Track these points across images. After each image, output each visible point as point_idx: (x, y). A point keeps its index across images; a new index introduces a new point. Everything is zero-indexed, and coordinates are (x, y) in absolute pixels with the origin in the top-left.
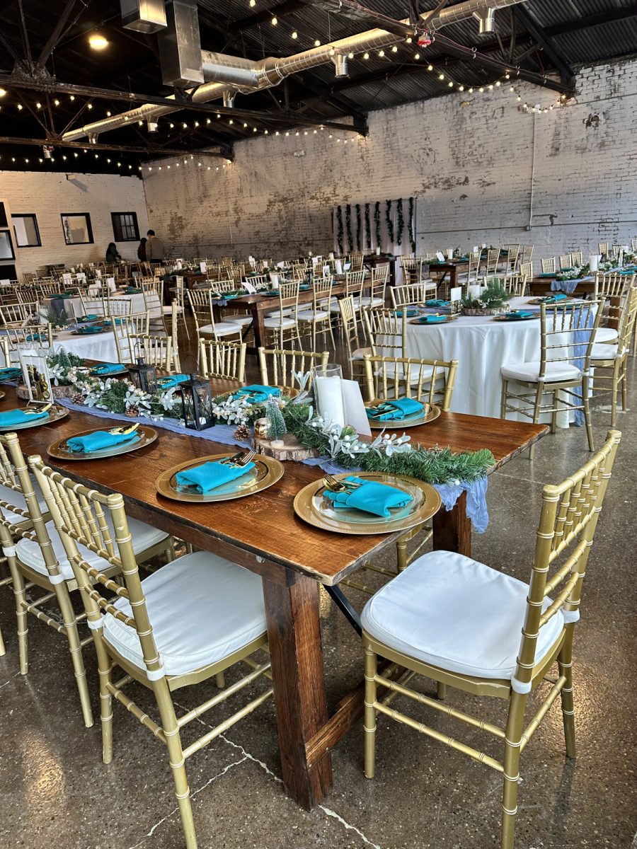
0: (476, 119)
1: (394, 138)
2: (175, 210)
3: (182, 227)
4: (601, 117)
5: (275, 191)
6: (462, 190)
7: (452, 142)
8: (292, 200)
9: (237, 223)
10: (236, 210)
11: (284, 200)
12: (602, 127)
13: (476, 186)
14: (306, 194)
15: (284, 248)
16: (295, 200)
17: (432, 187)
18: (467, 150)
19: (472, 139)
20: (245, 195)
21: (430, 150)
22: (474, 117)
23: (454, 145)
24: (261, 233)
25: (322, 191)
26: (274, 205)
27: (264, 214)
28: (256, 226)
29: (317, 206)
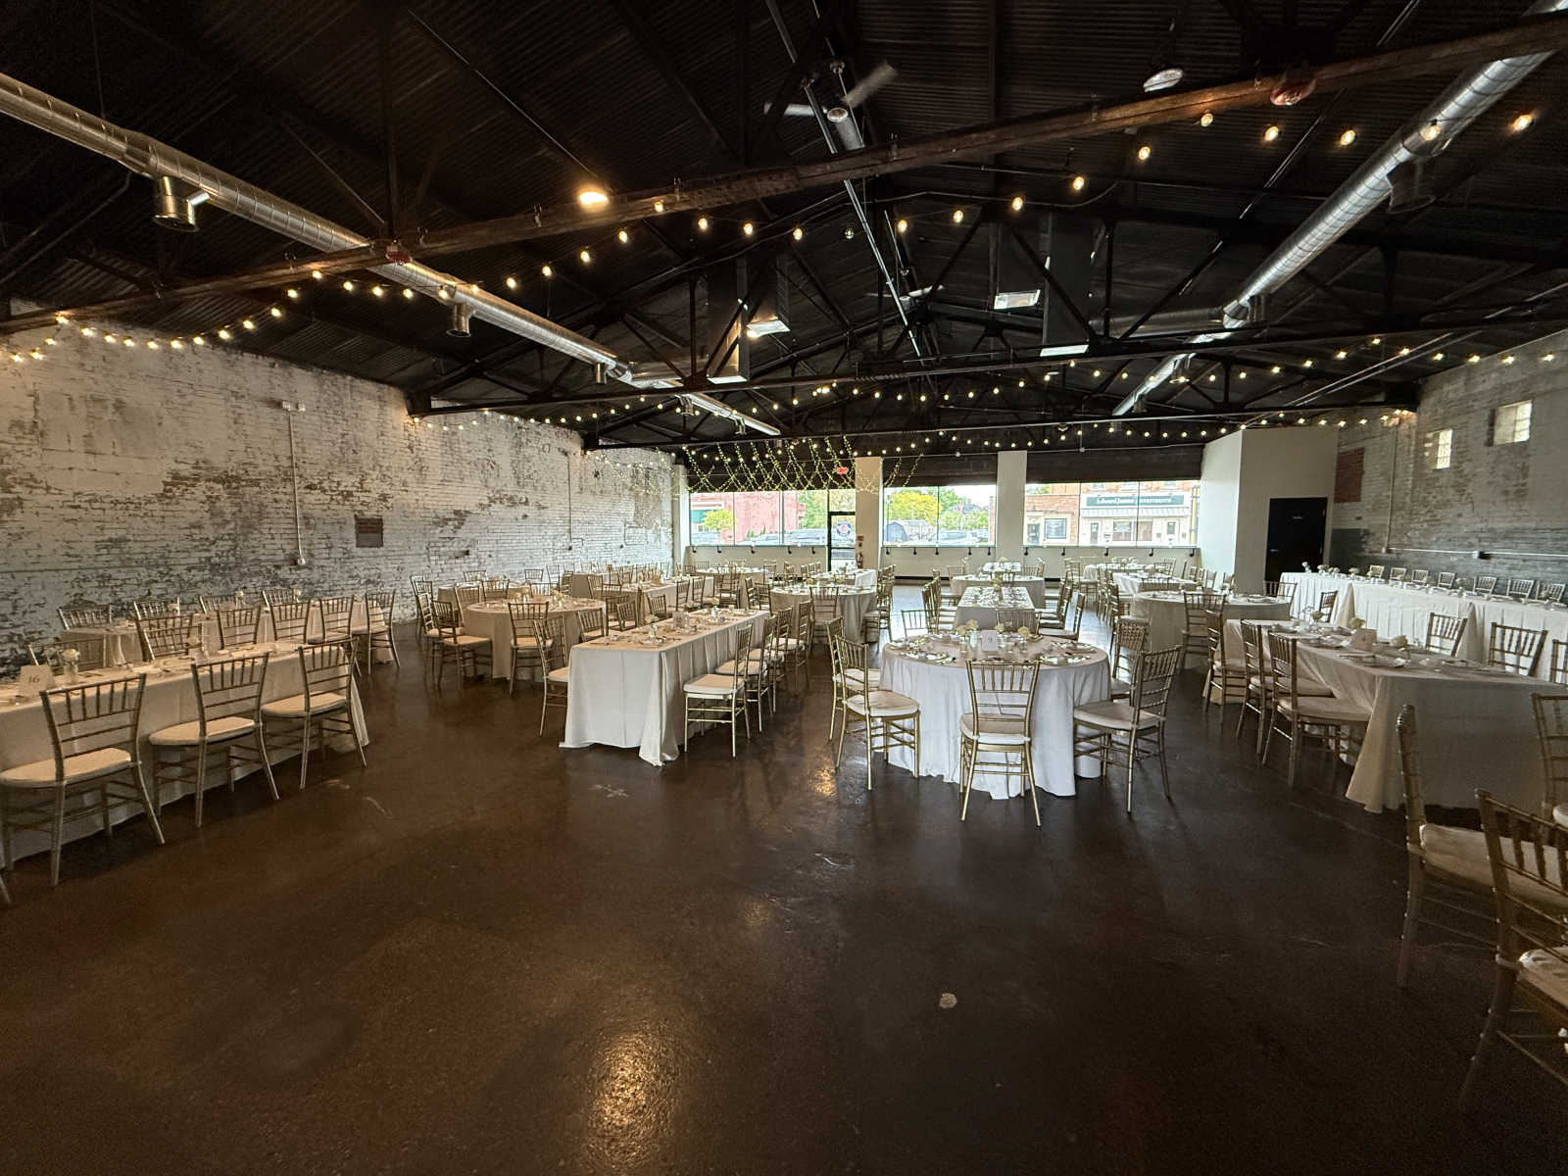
0: (531, 447)
1: (455, 437)
4: (600, 472)
6: (522, 510)
7: (513, 461)
8: (255, 483)
12: (601, 480)
13: (534, 507)
14: (296, 479)
15: (224, 575)
16: (262, 484)
17: (498, 502)
18: (526, 474)
19: (530, 464)
21: (494, 463)
22: (529, 444)
23: (514, 465)
24: (130, 544)
25: (336, 480)
26: (193, 486)
27: (149, 502)
28: (107, 525)
29: (322, 502)
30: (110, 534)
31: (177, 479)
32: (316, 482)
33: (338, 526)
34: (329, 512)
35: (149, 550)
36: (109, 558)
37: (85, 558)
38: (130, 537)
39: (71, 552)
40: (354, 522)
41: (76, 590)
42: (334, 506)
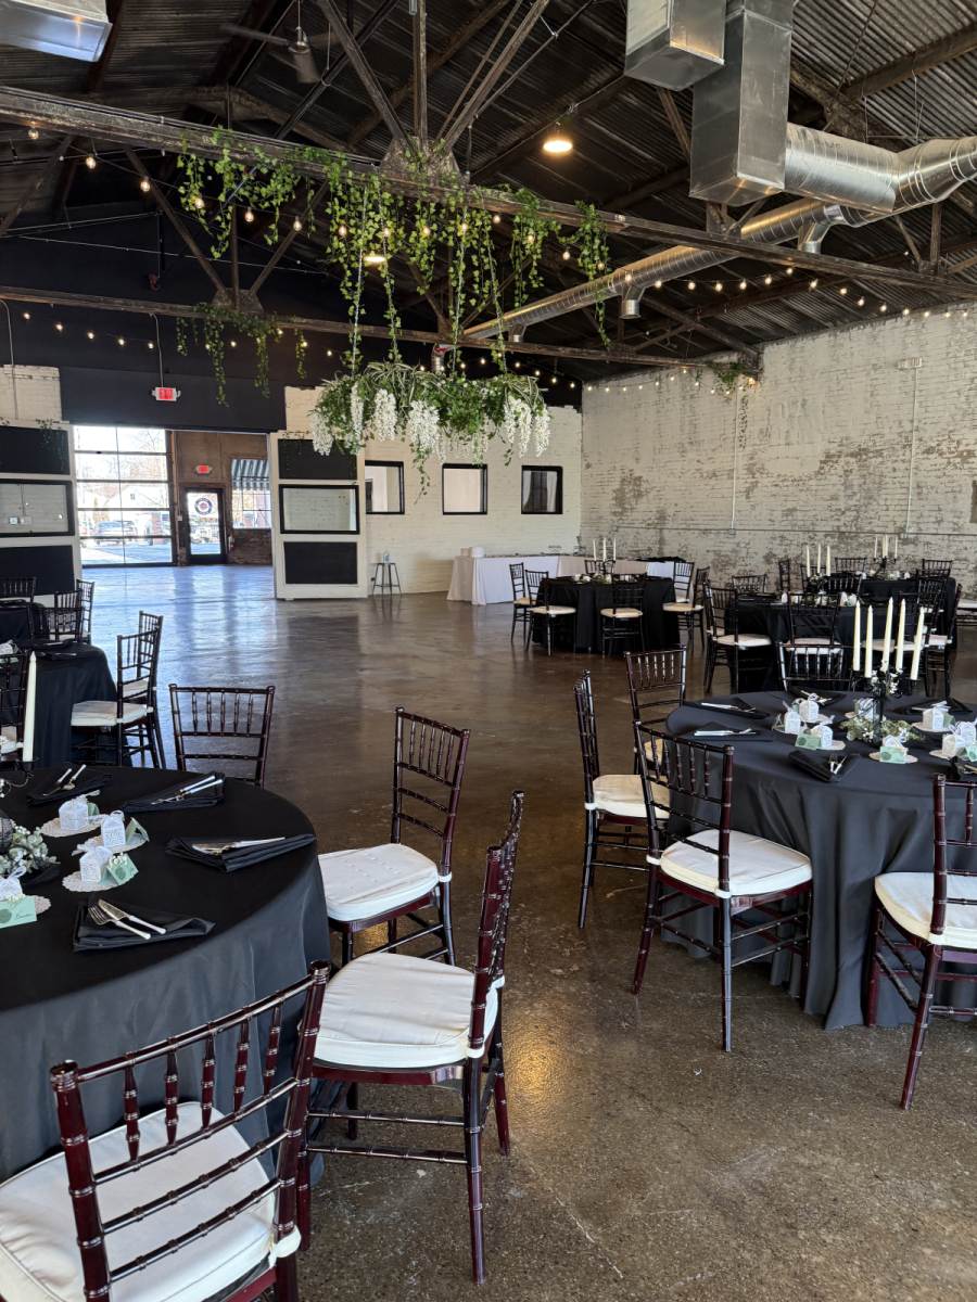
2: (630, 464)
3: (639, 495)
5: (844, 435)
8: (879, 453)
9: (748, 492)
10: (750, 470)
11: (859, 453)
14: (915, 444)
15: (847, 544)
16: (885, 453)
20: (774, 441)
24: (798, 513)
25: (956, 438)
26: (837, 462)
27: (810, 479)
28: (789, 498)
29: (938, 467)
30: (790, 505)
31: (829, 456)
32: (934, 444)
33: (951, 495)
34: (944, 479)
35: (806, 518)
36: (787, 523)
37: (776, 523)
38: (798, 508)
40: (971, 490)
42: (950, 470)
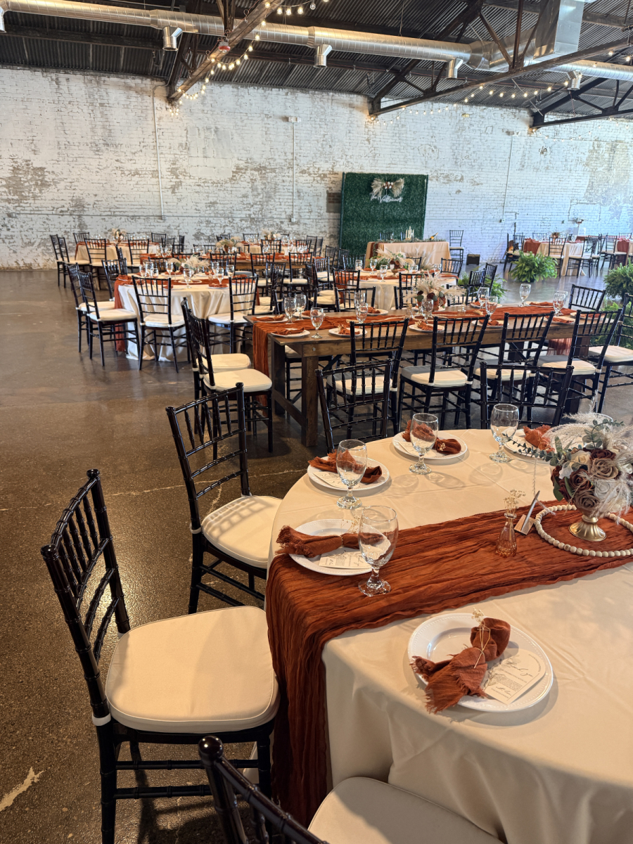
0: (473, 130)
1: (404, 129)
2: (25, 154)
3: (43, 185)
4: (548, 149)
5: (247, 156)
6: (457, 186)
8: (273, 170)
9: (174, 189)
10: (173, 172)
11: (261, 169)
12: (548, 157)
13: (468, 184)
14: (295, 167)
15: (256, 225)
16: (277, 171)
18: (465, 154)
19: (469, 146)
20: (193, 153)
21: (435, 147)
22: (472, 128)
23: (454, 147)
24: (218, 205)
25: (317, 166)
26: (245, 173)
27: (226, 182)
28: (210, 195)
29: (308, 181)
30: (211, 200)
31: (238, 169)
32: (306, 168)
33: (316, 198)
34: (312, 189)
35: (225, 209)
36: (210, 212)
37: (202, 212)
38: (218, 201)
39: (197, 208)
40: (326, 195)
41: (199, 227)
42: (315, 184)
